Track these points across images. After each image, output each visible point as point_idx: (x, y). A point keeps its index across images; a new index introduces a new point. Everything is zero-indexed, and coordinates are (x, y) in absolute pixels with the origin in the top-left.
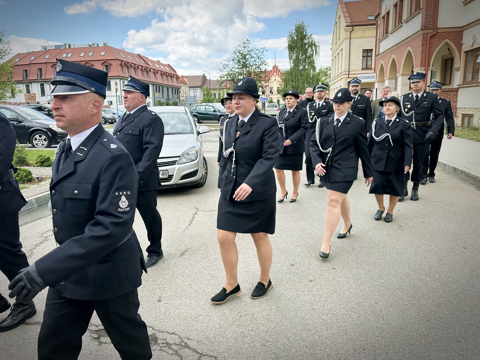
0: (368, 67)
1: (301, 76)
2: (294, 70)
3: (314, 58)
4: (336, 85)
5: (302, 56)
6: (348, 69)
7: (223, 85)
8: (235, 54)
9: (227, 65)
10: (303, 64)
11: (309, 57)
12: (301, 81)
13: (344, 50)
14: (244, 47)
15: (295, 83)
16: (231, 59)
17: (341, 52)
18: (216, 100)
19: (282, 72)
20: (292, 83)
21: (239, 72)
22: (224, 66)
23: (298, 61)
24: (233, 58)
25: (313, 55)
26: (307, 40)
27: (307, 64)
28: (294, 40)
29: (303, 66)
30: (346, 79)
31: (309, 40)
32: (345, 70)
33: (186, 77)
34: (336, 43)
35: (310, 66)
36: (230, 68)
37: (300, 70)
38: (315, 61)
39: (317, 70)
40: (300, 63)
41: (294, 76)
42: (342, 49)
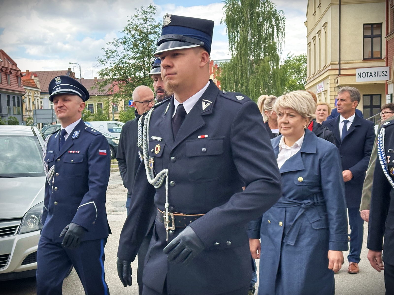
0: (375, 56)
1: (252, 72)
2: (238, 61)
3: (275, 40)
4: (318, 88)
5: (253, 37)
6: (338, 60)
7: (107, 88)
8: (127, 32)
9: (113, 53)
10: (256, 51)
11: (266, 38)
12: (252, 82)
13: (329, 25)
14: (145, 20)
15: (242, 85)
16: (120, 41)
17: (324, 28)
18: (93, 116)
19: (216, 65)
20: (237, 85)
21: (136, 64)
22: (107, 54)
23: (246, 45)
24: (124, 40)
25: (273, 35)
26: (262, 7)
27: (262, 50)
28: (238, 7)
29: (254, 54)
30: (334, 77)
31: (264, 8)
32: (331, 61)
33: (36, 74)
34: (315, 12)
35: (269, 54)
36: (118, 58)
37: (250, 62)
38: (278, 45)
39: (282, 63)
40: (250, 49)
41: (240, 72)
42: (326, 23)
